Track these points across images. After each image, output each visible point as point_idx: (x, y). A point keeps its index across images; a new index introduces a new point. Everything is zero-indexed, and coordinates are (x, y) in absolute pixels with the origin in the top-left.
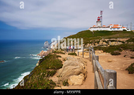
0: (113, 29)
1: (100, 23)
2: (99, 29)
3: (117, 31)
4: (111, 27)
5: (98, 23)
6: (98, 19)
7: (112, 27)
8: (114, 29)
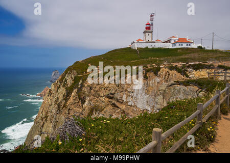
0: (178, 44)
1: (150, 34)
2: (150, 46)
3: (187, 49)
4: (172, 42)
5: (147, 34)
6: (147, 26)
7: (175, 41)
8: (180, 45)
